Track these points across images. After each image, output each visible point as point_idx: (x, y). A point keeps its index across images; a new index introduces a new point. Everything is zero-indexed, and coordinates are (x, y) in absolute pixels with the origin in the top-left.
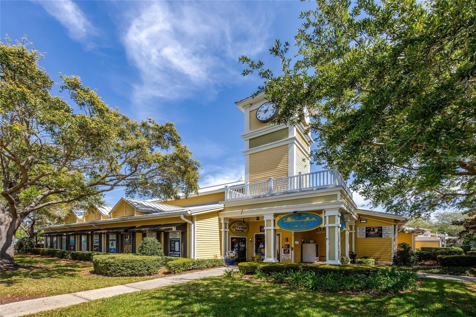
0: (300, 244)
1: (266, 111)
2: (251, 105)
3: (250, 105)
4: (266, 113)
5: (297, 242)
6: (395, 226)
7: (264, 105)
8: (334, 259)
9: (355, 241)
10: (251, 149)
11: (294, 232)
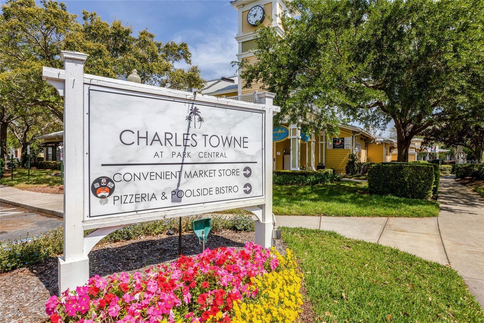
0: (282, 155)
1: (255, 15)
2: (244, 5)
3: (242, 6)
4: (255, 17)
5: (279, 153)
6: (353, 136)
7: (253, 8)
8: (295, 167)
9: (325, 153)
10: (243, 53)
11: (276, 143)
